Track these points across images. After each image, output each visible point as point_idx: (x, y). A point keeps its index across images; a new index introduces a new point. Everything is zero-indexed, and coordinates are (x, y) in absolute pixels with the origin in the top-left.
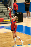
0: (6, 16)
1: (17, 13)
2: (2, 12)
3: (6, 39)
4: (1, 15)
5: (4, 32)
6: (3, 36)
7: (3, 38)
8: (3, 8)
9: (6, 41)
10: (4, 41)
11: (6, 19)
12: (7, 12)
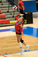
0: (13, 16)
1: (26, 13)
2: (8, 12)
3: (13, 43)
4: (7, 15)
5: (10, 36)
6: (9, 40)
7: (10, 42)
8: (9, 7)
9: (12, 46)
10: (10, 46)
11: (12, 20)
12: (14, 12)
